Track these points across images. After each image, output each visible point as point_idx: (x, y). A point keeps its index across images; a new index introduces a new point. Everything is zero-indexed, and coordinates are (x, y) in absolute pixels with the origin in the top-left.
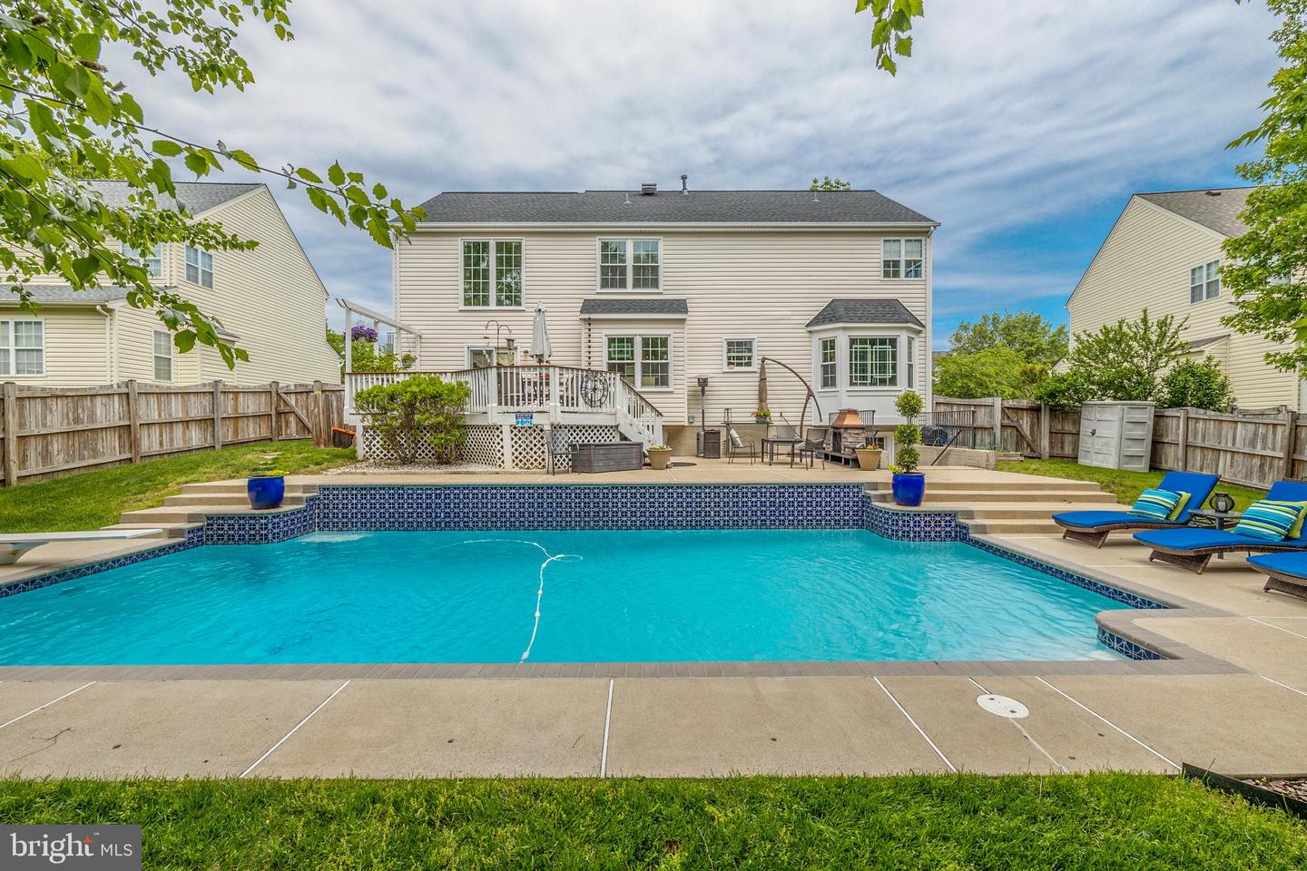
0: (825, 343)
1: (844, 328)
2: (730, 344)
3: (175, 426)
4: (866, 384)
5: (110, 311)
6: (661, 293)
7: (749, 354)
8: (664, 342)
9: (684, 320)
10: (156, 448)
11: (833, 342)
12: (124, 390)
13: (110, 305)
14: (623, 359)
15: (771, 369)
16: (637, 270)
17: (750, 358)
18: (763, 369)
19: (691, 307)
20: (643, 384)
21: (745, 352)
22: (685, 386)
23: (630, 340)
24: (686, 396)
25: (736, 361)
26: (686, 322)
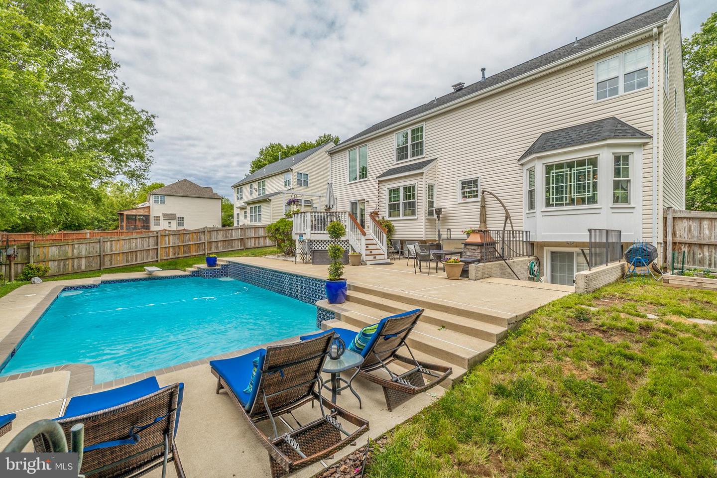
0: (530, 172)
1: (539, 158)
2: (463, 183)
3: (260, 238)
5: (270, 200)
6: (424, 158)
7: (476, 189)
8: (414, 187)
9: (422, 173)
10: (253, 246)
12: (242, 227)
13: (270, 198)
14: (395, 201)
15: (487, 196)
16: (413, 145)
17: (477, 191)
18: (483, 198)
19: (440, 163)
20: (404, 215)
21: (474, 187)
22: (423, 215)
23: (398, 190)
24: (424, 221)
25: (467, 195)
26: (425, 174)
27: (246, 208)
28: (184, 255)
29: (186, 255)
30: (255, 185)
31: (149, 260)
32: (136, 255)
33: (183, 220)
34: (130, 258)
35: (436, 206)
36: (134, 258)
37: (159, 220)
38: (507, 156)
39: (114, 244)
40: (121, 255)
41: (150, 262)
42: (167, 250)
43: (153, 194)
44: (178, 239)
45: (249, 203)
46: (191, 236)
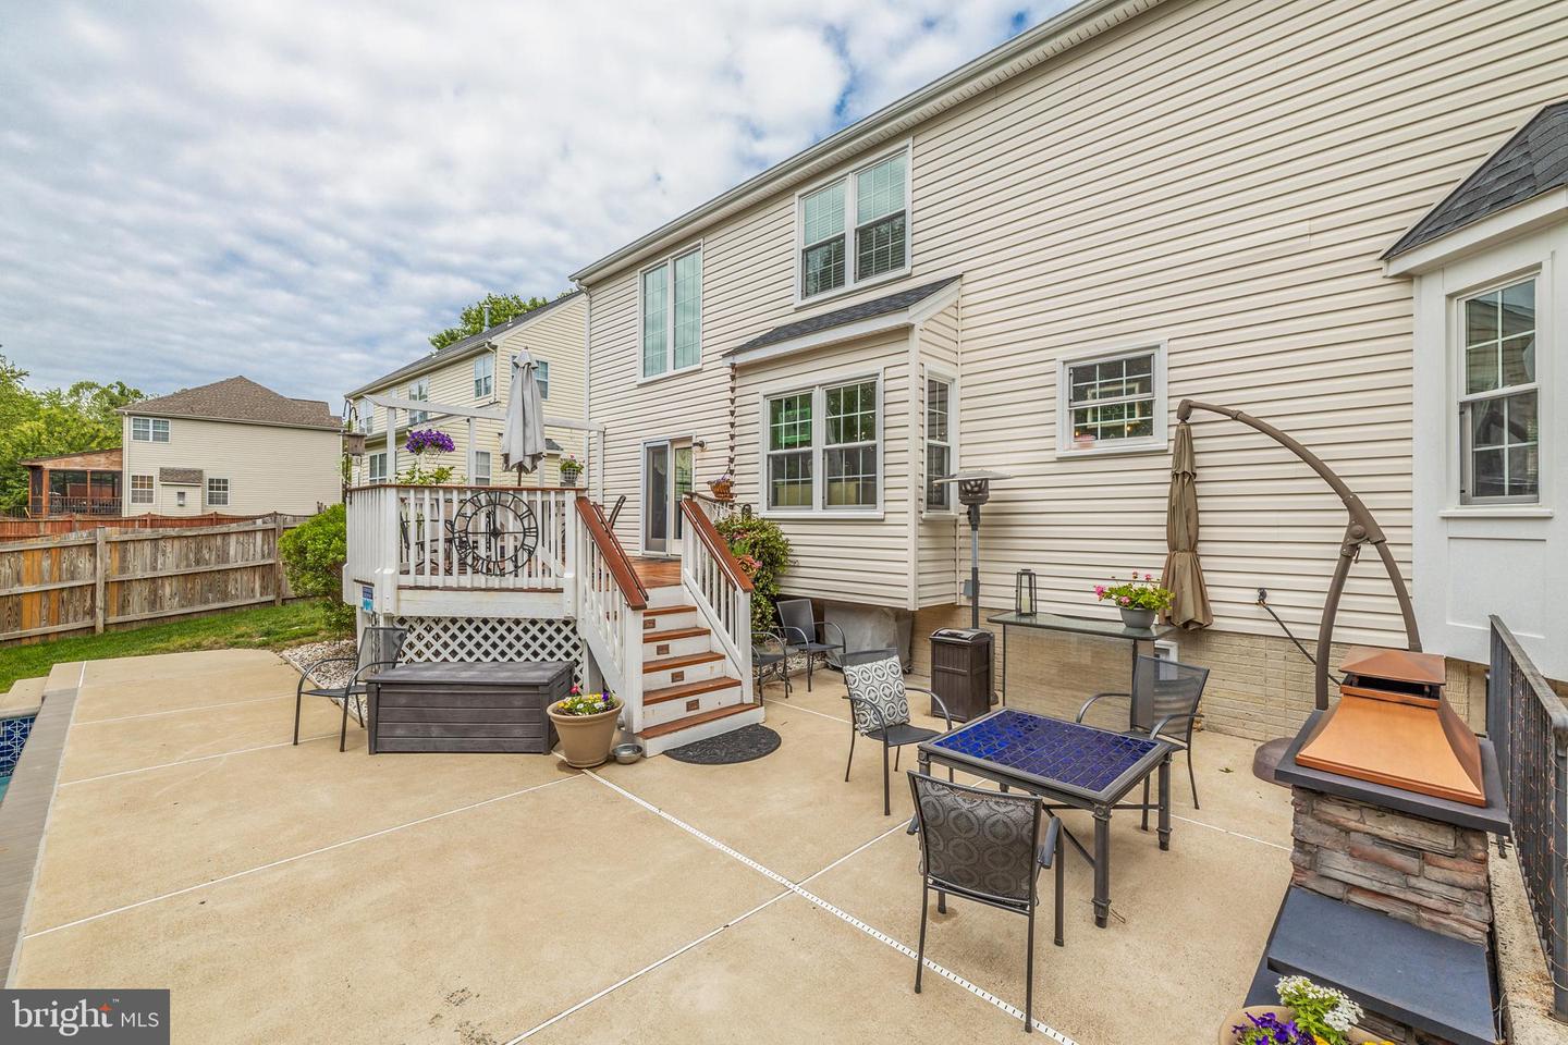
0: (1480, 308)
2: (1082, 375)
6: (908, 277)
7: (1145, 397)
8: (869, 391)
9: (905, 331)
11: (1522, 292)
14: (794, 445)
15: (1212, 435)
16: (863, 235)
17: (1147, 408)
18: (1185, 441)
19: (974, 293)
20: (830, 501)
21: (1130, 391)
22: (910, 506)
23: (807, 400)
24: (911, 530)
25: (1099, 423)
26: (916, 335)
33: (225, 488)
35: (961, 465)
37: (150, 486)
43: (130, 415)
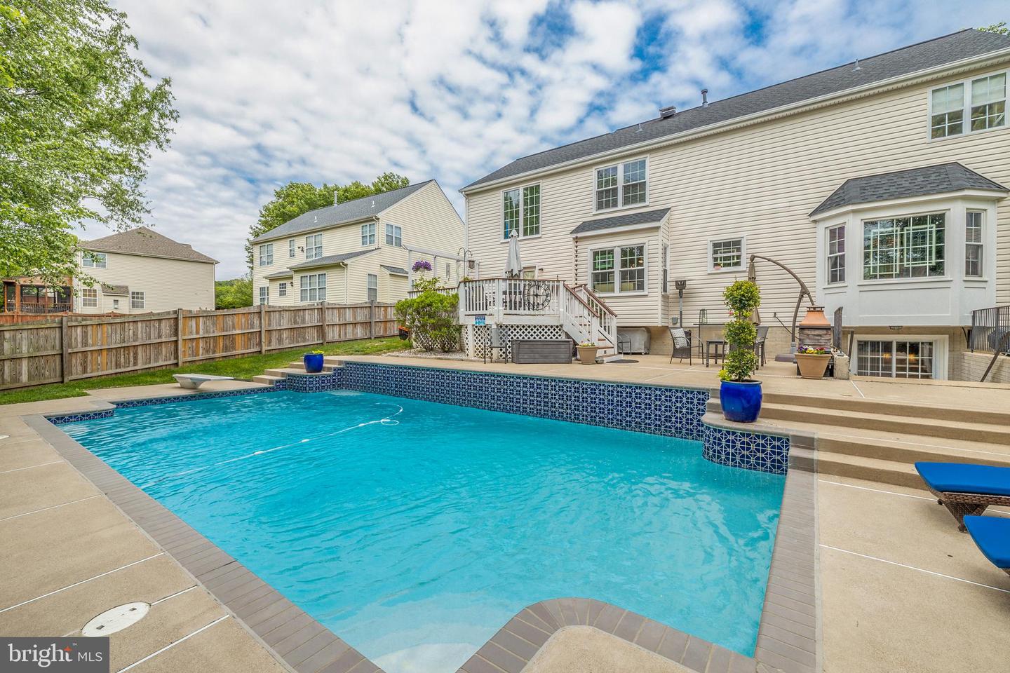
0: (832, 232)
1: (854, 212)
2: (717, 246)
3: (348, 326)
4: (891, 276)
5: (346, 265)
6: (647, 206)
7: (738, 253)
8: (641, 249)
9: (658, 228)
10: (337, 338)
11: (842, 229)
12: (320, 307)
13: (346, 262)
14: (605, 269)
15: (761, 266)
16: (626, 188)
17: (739, 257)
18: (752, 268)
19: (675, 215)
20: (622, 290)
21: (733, 252)
22: (657, 290)
23: (611, 252)
24: (658, 299)
25: (723, 262)
26: (662, 230)
27: (292, 278)
28: (225, 354)
29: (229, 354)
30: (301, 242)
31: (161, 363)
32: (136, 354)
33: (142, 298)
34: (122, 360)
36: (132, 359)
37: (95, 296)
38: (792, 208)
39: (90, 333)
40: (105, 353)
41: (162, 366)
42: (194, 344)
44: (214, 324)
45: (297, 270)
46: (236, 319)
